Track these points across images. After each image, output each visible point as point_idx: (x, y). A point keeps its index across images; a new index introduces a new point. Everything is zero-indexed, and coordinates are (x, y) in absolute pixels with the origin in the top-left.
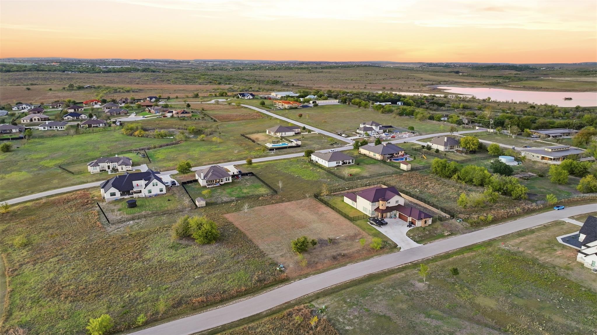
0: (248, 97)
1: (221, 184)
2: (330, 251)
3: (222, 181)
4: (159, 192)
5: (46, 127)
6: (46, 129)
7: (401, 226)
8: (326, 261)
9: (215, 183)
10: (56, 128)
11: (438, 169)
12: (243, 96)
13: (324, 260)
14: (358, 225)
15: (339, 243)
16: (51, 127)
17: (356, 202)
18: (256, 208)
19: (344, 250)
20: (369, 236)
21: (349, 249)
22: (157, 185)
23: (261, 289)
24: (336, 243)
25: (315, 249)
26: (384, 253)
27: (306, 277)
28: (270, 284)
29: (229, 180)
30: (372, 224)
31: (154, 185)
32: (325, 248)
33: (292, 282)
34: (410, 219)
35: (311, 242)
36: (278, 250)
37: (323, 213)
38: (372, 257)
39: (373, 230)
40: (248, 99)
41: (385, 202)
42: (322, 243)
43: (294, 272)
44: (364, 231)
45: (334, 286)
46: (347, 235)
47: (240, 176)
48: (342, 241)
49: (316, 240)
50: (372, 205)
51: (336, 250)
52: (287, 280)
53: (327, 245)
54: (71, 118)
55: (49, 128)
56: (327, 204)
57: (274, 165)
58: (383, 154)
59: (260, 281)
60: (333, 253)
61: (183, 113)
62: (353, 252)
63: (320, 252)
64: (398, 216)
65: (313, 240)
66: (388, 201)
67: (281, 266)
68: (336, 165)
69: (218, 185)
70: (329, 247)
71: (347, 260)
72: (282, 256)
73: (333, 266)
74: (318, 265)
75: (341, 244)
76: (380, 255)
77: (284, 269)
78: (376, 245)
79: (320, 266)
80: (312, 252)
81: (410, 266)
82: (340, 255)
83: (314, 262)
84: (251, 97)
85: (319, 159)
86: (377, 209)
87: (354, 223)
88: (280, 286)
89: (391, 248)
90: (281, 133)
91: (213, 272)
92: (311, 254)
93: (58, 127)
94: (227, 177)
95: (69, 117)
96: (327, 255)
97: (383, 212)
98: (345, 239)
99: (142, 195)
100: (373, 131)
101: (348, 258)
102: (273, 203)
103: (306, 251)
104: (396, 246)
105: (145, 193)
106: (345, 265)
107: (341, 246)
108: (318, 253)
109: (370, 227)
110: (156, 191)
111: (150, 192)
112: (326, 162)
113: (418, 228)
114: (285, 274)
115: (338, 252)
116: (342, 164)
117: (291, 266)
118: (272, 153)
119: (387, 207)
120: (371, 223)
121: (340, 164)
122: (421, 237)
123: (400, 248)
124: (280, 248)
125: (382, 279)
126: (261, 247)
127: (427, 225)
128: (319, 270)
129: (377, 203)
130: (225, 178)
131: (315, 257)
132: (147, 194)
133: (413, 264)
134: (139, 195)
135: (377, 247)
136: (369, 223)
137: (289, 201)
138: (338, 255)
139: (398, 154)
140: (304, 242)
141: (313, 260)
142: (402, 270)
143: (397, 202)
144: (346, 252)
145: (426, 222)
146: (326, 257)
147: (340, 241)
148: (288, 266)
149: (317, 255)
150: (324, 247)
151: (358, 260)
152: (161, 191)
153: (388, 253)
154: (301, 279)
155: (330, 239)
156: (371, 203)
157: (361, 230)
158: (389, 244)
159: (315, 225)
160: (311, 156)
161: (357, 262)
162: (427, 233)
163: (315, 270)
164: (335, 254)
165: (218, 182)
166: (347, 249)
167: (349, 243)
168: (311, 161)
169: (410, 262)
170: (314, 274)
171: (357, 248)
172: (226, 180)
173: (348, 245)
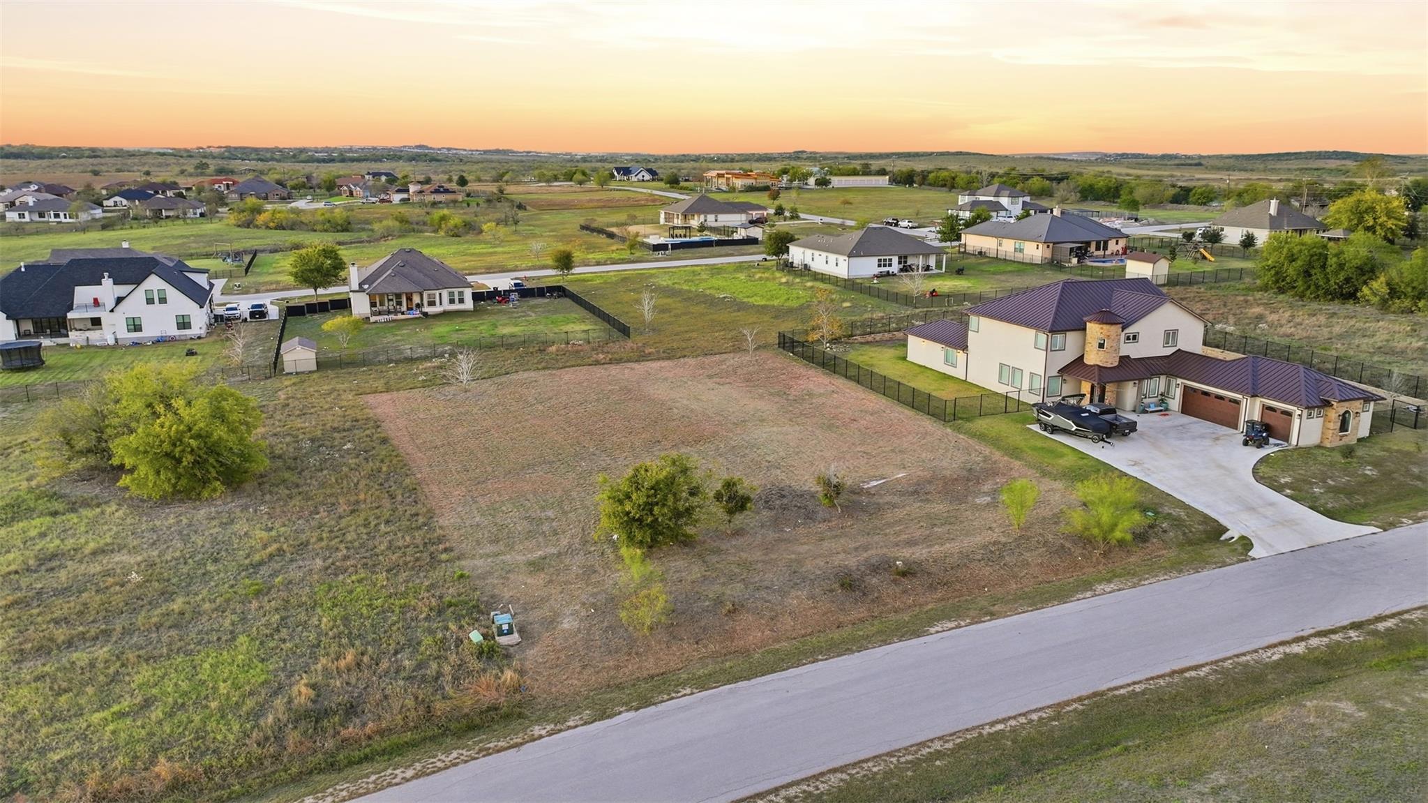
0: (640, 176)
1: (426, 314)
2: (826, 544)
3: (432, 303)
4: (173, 331)
5: (27, 214)
6: (27, 219)
7: (1207, 442)
8: (797, 599)
9: (404, 308)
10: (57, 216)
11: (1291, 271)
12: (624, 174)
13: (783, 593)
14: (981, 437)
15: (879, 508)
16: (41, 215)
17: (964, 348)
18: (523, 375)
19: (911, 543)
20: (1046, 480)
21: (941, 540)
22: (163, 301)
23: (296, 780)
24: (863, 509)
25: (738, 533)
26: (1153, 569)
27: (646, 702)
28: (379, 743)
29: (461, 301)
30: (1055, 429)
31: (150, 301)
32: (801, 530)
33: (537, 730)
34: (1252, 409)
35: (718, 496)
36: (530, 535)
37: (811, 395)
38: (1087, 585)
39: (1061, 456)
40: (639, 181)
41: (1114, 330)
42: (784, 508)
43: (577, 665)
44: (1017, 458)
45: (834, 779)
46: (927, 474)
47: (514, 296)
48: (896, 499)
49: (751, 483)
50: (1049, 349)
51: (862, 540)
52: (507, 717)
53: (810, 516)
54: (125, 202)
55: (36, 218)
56: (831, 365)
57: (651, 276)
58: (1052, 242)
59: (315, 716)
60: (838, 560)
61: (437, 191)
62: (967, 558)
63: (768, 548)
64: (1175, 403)
65: (729, 485)
66: (1132, 330)
67: (503, 620)
68: (877, 271)
69: (417, 314)
70: (823, 526)
71: (931, 602)
72: (536, 566)
73: (836, 635)
74: (746, 618)
75: (889, 516)
76: (1134, 576)
77: (515, 638)
78: (1105, 515)
79: (752, 632)
80: (718, 551)
81: (1364, 649)
82: (881, 567)
83: (719, 601)
84: (647, 177)
85: (817, 253)
86: (1077, 367)
87: (958, 429)
88: (442, 758)
89: (1190, 543)
90: (702, 217)
91: (70, 644)
92: (715, 559)
93: (62, 215)
94: (456, 291)
95: (117, 199)
96: (808, 566)
97: (1106, 377)
98: (917, 491)
99: (105, 336)
100: (1003, 213)
101: (932, 588)
102: (597, 363)
103: (687, 542)
104: (1215, 531)
105: (114, 328)
106: (914, 630)
107: (889, 525)
108: (758, 555)
109: (1047, 444)
110: (159, 322)
111: (138, 328)
112: (842, 258)
113: (1306, 453)
114: (508, 674)
115: (874, 554)
116: (901, 270)
117: (567, 624)
118: (660, 254)
119: (1124, 360)
120: (1045, 427)
121: (891, 270)
122: (1348, 491)
123: (1246, 544)
124: (545, 528)
125: (1197, 738)
126: (446, 520)
127: (1350, 438)
128: (746, 653)
129: (1072, 337)
130: (445, 293)
131: (732, 578)
132: (125, 335)
133: (1376, 633)
134: (94, 336)
135: (1113, 527)
136: (1036, 428)
137: (669, 358)
138: (875, 569)
139: (1105, 248)
140: (670, 482)
141: (713, 590)
142: (1320, 673)
143: (1171, 336)
144: (919, 553)
145: (1344, 427)
146: (797, 577)
147: (888, 499)
148: (551, 623)
149: (746, 565)
150: (796, 526)
151: (995, 600)
152: (184, 324)
153: (1177, 567)
154: (603, 715)
155: (827, 483)
156: (1042, 338)
157: (997, 455)
158: (1177, 523)
159: (760, 434)
160: (787, 250)
161: (993, 615)
162: (1369, 471)
163: (714, 656)
164: (852, 562)
165: (418, 306)
166: (927, 540)
167: (938, 508)
168: (788, 266)
169: (1356, 626)
170: (702, 684)
171: (988, 537)
172: (452, 301)
173: (933, 520)
